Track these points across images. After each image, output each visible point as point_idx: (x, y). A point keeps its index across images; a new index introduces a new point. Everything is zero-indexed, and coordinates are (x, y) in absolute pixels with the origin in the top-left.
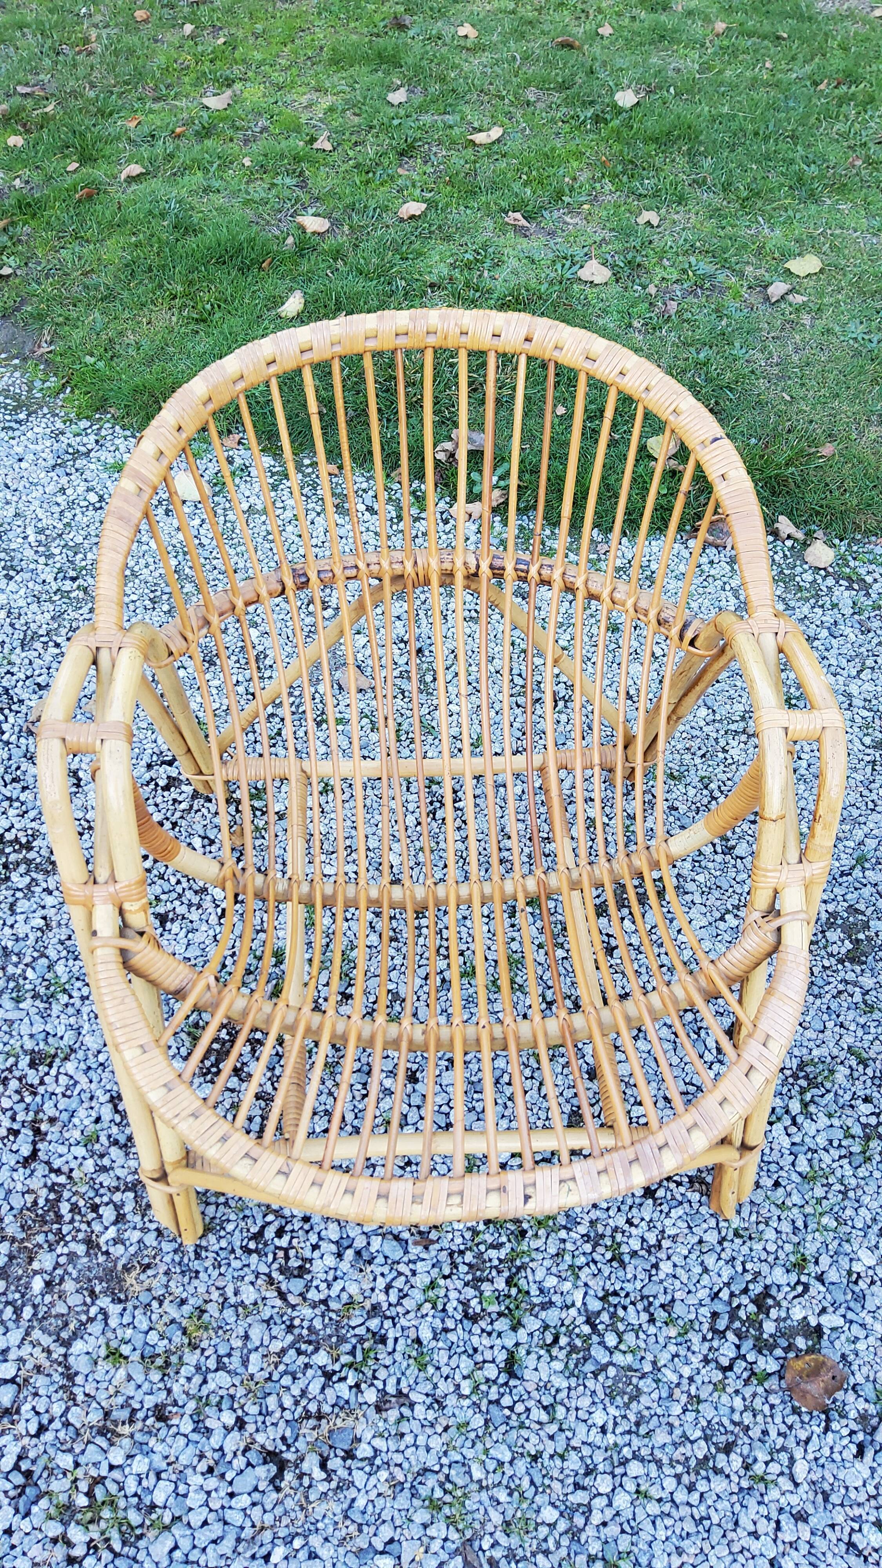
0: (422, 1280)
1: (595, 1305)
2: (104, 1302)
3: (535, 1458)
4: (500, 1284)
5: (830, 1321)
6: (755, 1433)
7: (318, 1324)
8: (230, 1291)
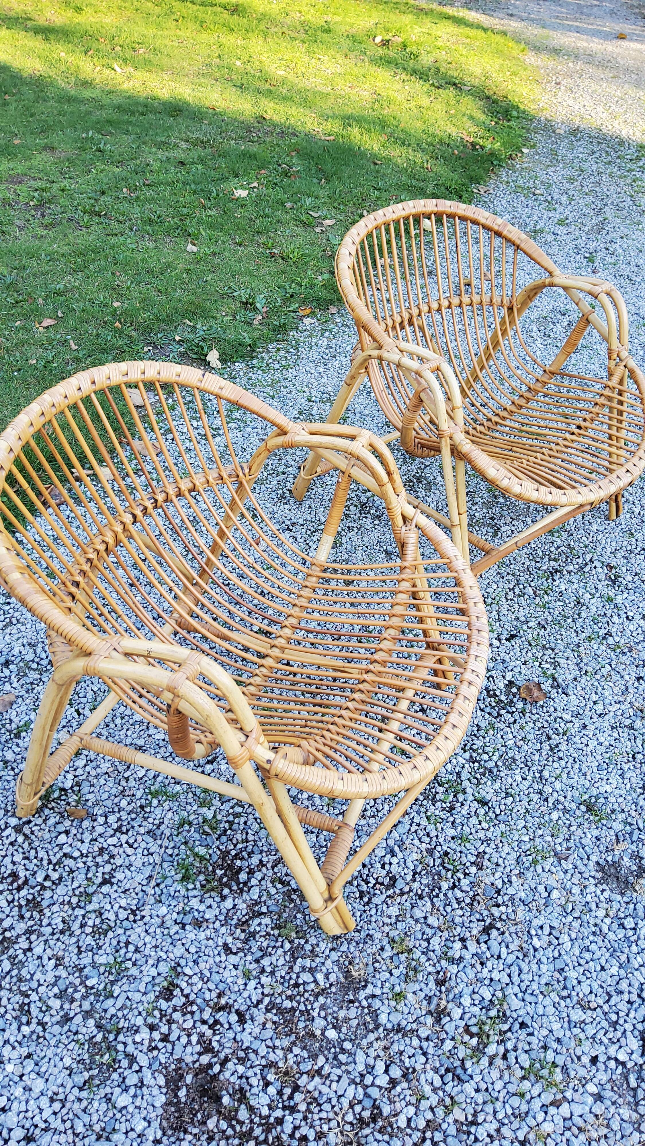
0: (424, 822)
1: (467, 755)
2: (362, 995)
3: (527, 811)
5: (509, 676)
7: (425, 881)
8: (387, 920)
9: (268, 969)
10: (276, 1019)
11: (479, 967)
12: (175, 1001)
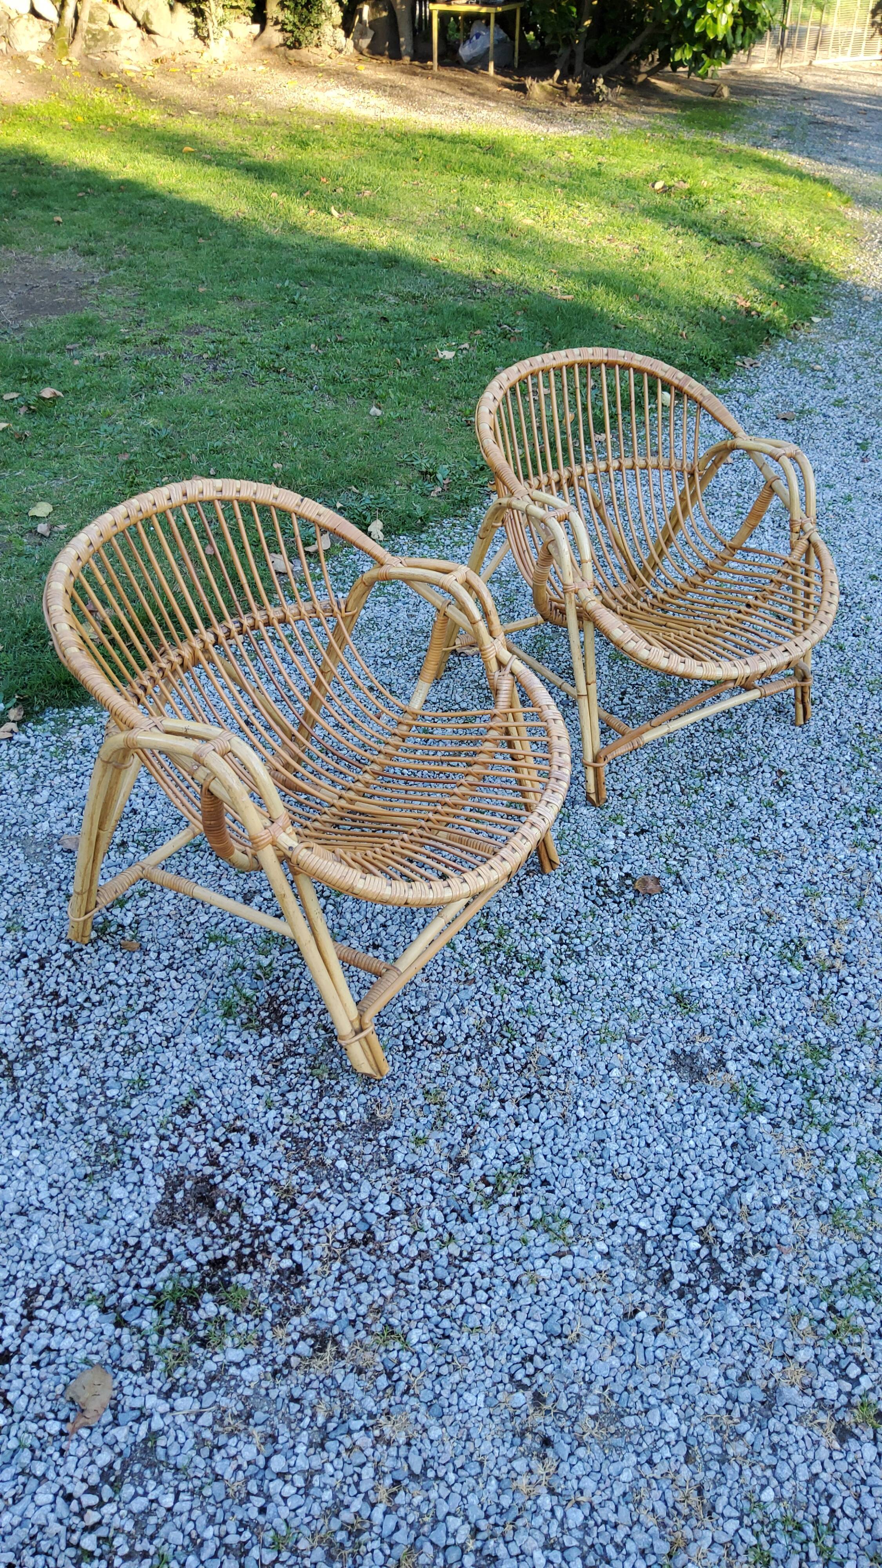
0: (491, 991)
1: (556, 937)
2: (382, 1135)
3: (608, 995)
4: (518, 965)
5: (627, 868)
6: (654, 918)
7: (477, 1044)
8: (426, 1073)
9: (292, 1103)
10: (288, 1145)
11: (512, 1126)
12: (191, 1118)
